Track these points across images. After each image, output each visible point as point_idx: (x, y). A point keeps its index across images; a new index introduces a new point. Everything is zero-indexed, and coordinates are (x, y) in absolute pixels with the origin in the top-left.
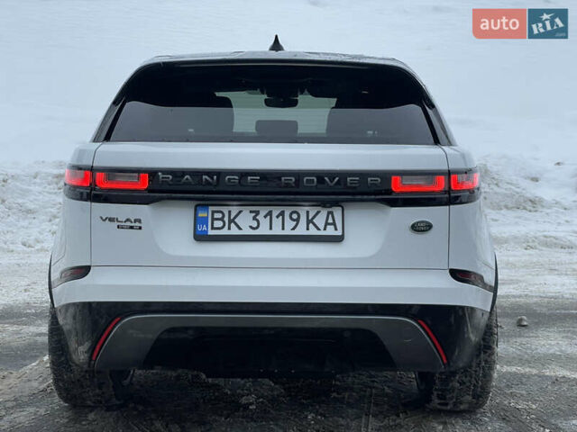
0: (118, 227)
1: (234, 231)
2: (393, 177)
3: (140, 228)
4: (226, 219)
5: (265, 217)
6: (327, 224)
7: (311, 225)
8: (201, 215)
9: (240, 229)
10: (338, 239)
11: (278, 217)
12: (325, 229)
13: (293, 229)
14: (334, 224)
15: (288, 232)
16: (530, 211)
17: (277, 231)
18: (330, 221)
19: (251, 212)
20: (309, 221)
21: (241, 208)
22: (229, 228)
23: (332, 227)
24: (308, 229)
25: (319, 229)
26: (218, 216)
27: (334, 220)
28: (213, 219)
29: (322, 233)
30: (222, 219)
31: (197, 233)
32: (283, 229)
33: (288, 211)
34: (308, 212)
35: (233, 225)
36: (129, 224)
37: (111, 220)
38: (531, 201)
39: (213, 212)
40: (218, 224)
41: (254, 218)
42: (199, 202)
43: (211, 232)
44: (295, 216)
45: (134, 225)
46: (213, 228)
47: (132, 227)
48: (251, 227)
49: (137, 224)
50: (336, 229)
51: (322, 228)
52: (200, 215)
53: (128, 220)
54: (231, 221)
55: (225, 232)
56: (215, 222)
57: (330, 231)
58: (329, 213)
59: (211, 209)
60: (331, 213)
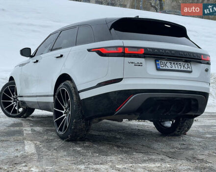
0: (135, 65)
1: (167, 68)
2: (202, 55)
3: (142, 66)
5: (173, 64)
7: (184, 67)
8: (157, 62)
10: (191, 72)
11: (176, 65)
13: (180, 68)
17: (177, 68)
19: (170, 63)
21: (167, 61)
26: (162, 63)
27: (189, 66)
29: (187, 70)
30: (163, 64)
33: (178, 63)
34: (183, 64)
36: (138, 64)
37: (132, 63)
40: (162, 65)
42: (156, 59)
43: (161, 68)
44: (180, 65)
45: (140, 65)
48: (170, 67)
50: (190, 69)
54: (165, 65)
55: (164, 68)
58: (187, 64)
59: (159, 61)
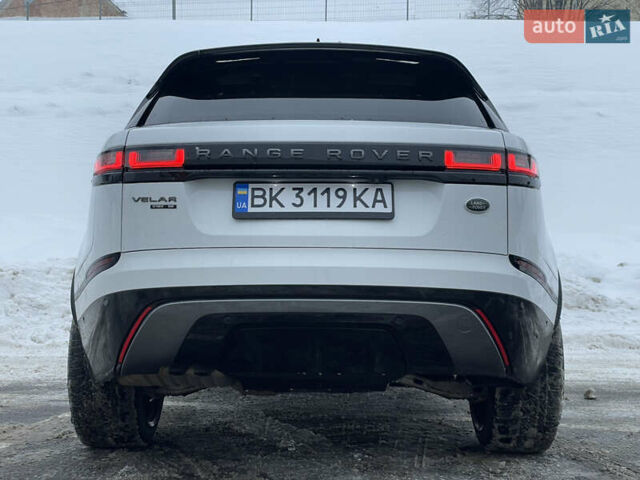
0: (152, 207)
1: (276, 208)
2: (446, 152)
3: (175, 207)
4: (267, 197)
5: (309, 194)
6: (375, 201)
7: (358, 202)
8: (241, 192)
9: (282, 206)
10: (388, 217)
11: (322, 194)
12: (373, 206)
13: (339, 206)
14: (383, 201)
15: (333, 209)
16: (593, 311)
17: (322, 208)
18: (379, 198)
19: (294, 189)
20: (356, 199)
21: (282, 186)
22: (271, 206)
23: (382, 204)
24: (355, 206)
25: (367, 207)
26: (257, 193)
27: (383, 197)
28: (253, 197)
29: (370, 210)
30: (263, 197)
31: (236, 211)
32: (329, 206)
33: (333, 187)
34: (355, 189)
35: (274, 202)
36: (163, 203)
37: (144, 200)
38: (593, 299)
39: (253, 189)
40: (259, 201)
41: (298, 196)
42: (238, 180)
43: (251, 210)
44: (341, 193)
45: (169, 204)
46: (253, 206)
47: (166, 207)
48: (294, 204)
49: (172, 203)
50: (385, 206)
51: (370, 204)
52: (239, 192)
53: (162, 199)
54: (272, 199)
55: (266, 209)
56: (256, 200)
57: (379, 208)
58: (378, 190)
59: (251, 186)
60: (381, 190)
